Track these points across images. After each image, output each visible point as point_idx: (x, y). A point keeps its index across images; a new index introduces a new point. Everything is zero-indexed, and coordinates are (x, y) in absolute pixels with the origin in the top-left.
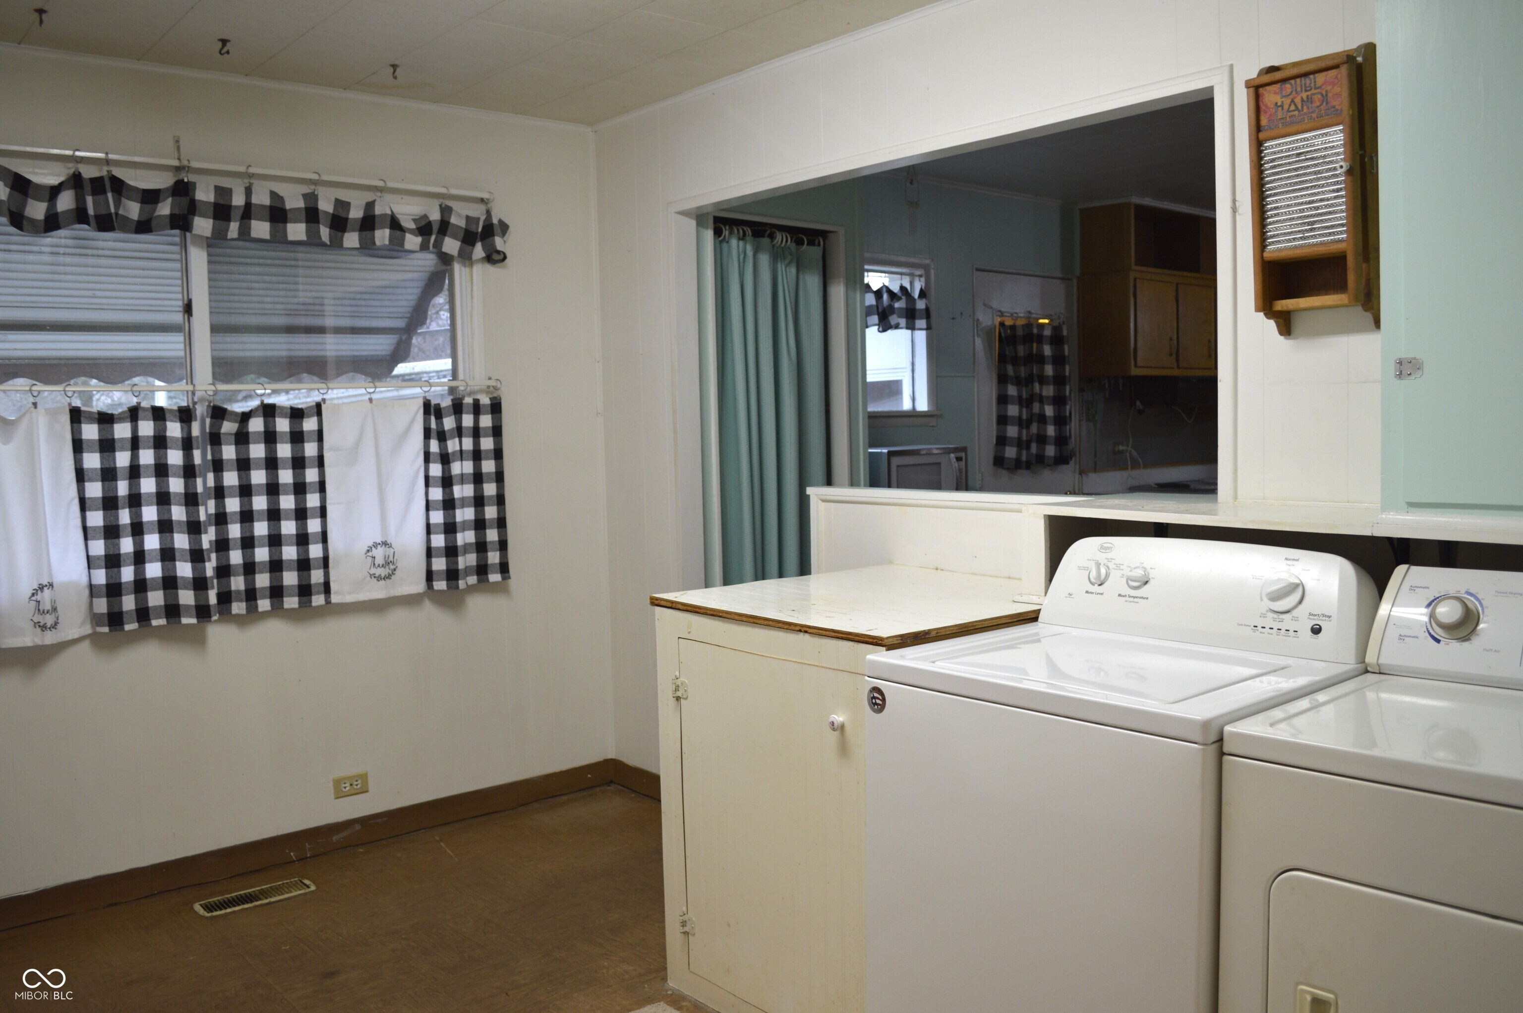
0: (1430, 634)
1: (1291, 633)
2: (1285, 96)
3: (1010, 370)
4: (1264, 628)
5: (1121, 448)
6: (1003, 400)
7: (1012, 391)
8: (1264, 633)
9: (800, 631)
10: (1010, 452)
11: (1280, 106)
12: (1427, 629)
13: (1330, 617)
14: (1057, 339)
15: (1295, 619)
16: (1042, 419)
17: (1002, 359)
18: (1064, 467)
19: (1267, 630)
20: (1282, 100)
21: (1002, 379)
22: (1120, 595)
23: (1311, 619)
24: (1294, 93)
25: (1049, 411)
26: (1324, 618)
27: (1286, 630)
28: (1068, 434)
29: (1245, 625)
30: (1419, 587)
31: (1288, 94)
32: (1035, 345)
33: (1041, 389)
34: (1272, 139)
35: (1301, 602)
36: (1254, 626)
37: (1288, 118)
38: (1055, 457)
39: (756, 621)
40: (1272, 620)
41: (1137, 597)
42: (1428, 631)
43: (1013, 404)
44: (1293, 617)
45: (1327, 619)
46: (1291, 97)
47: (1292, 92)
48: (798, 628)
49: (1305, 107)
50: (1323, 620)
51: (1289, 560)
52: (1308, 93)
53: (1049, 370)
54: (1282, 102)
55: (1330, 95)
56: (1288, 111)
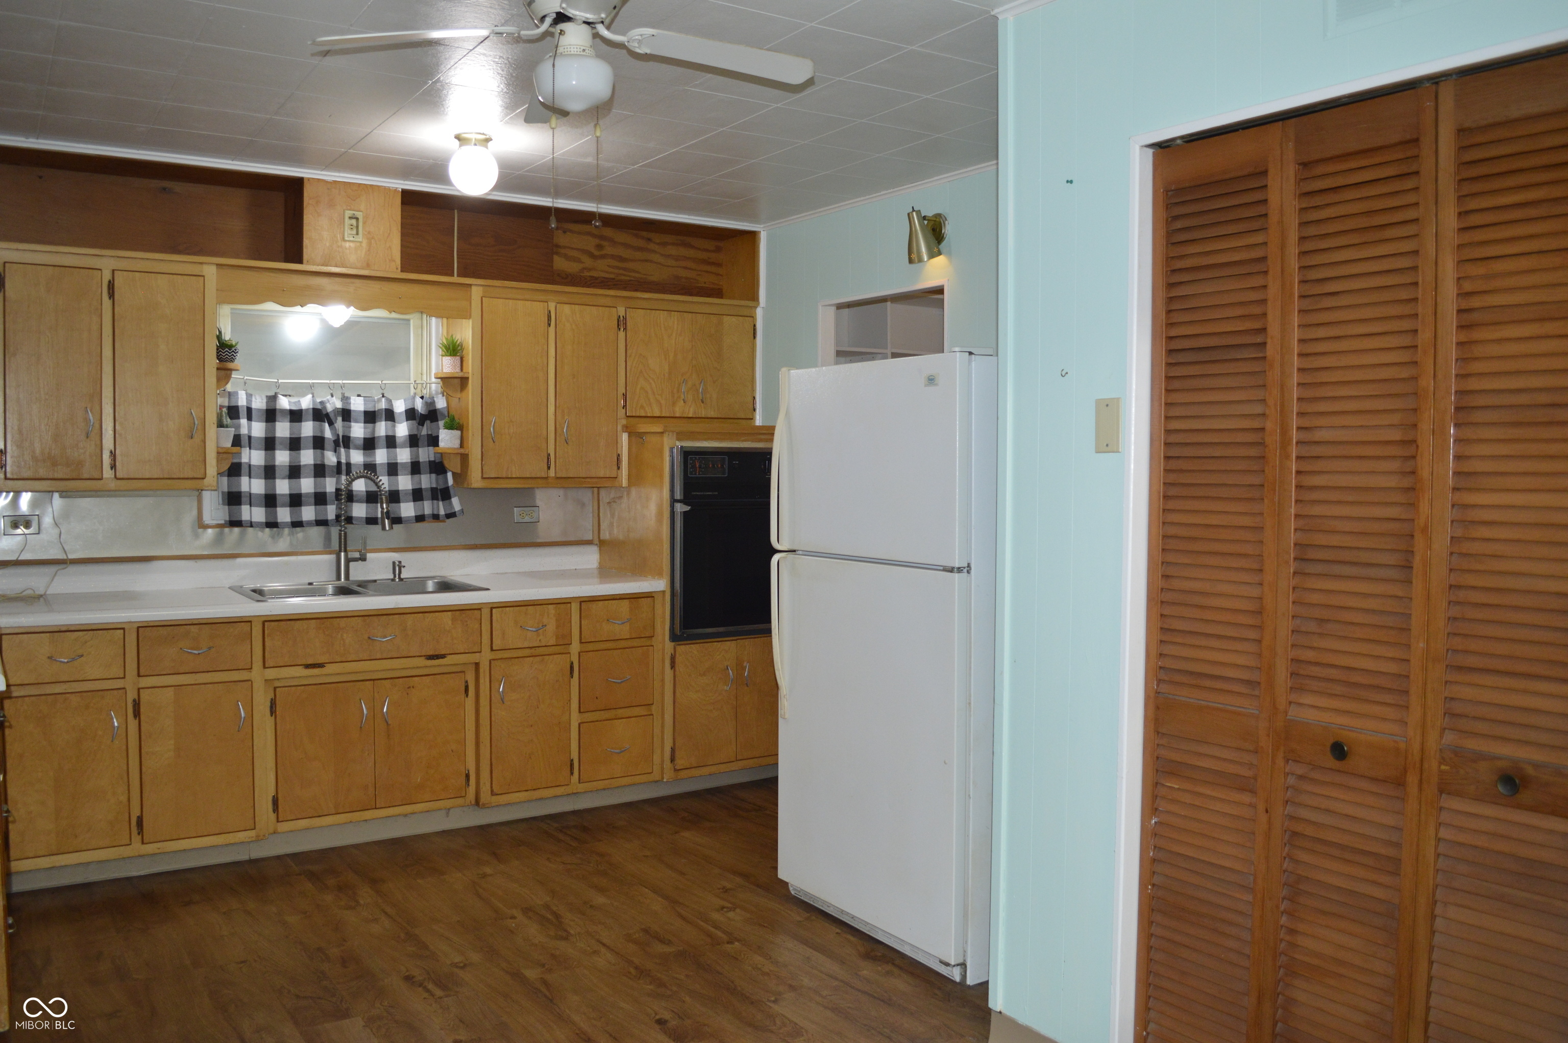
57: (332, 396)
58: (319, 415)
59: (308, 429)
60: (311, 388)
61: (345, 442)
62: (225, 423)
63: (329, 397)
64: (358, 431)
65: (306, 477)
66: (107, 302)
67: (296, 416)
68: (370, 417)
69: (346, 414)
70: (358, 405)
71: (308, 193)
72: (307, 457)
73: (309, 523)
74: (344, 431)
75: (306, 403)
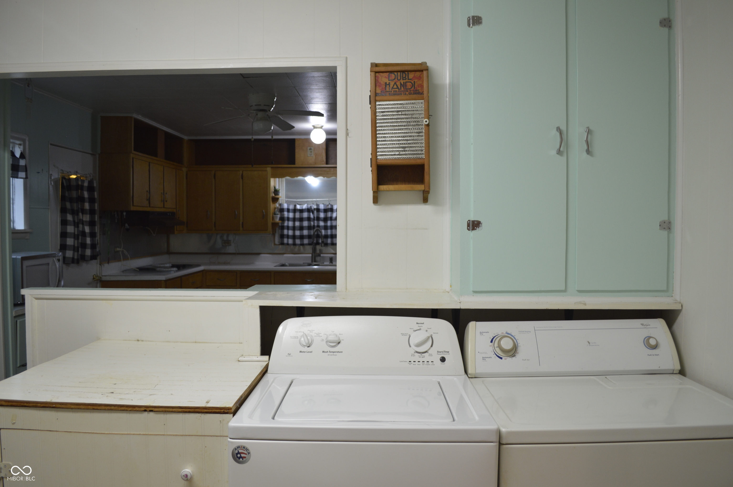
0: (496, 355)
1: (430, 363)
2: (391, 80)
3: (68, 205)
4: (415, 362)
5: (118, 249)
6: (64, 223)
7: (70, 217)
8: (415, 365)
9: (145, 411)
10: (69, 254)
11: (388, 85)
12: (495, 353)
13: (448, 352)
14: (91, 189)
15: (431, 355)
16: (83, 234)
17: (63, 198)
18: (94, 262)
19: (417, 363)
20: (389, 82)
21: (63, 211)
22: (323, 352)
23: (439, 354)
24: (396, 79)
25: (87, 229)
26: (445, 353)
27: (427, 362)
28: (97, 243)
29: (404, 361)
30: (484, 332)
31: (393, 79)
32: (80, 191)
33: (83, 217)
34: (383, 101)
35: (432, 346)
36: (409, 362)
37: (392, 92)
38: (91, 256)
39: (95, 407)
40: (418, 357)
41: (335, 352)
42: (495, 354)
43: (70, 225)
44: (429, 354)
45: (447, 353)
46: (394, 81)
47: (395, 79)
48: (143, 409)
49: (402, 88)
50: (445, 354)
51: (419, 324)
52: (405, 81)
53: (87, 206)
54: (389, 83)
55: (416, 84)
56: (393, 88)
57: (313, 204)
58: (309, 210)
59: (305, 215)
60: (306, 202)
61: (318, 219)
62: (276, 213)
63: (312, 205)
64: (322, 215)
65: (305, 230)
66: (241, 180)
67: (301, 211)
68: (326, 211)
69: (318, 210)
70: (322, 207)
71: (297, 143)
72: (305, 224)
73: (306, 244)
74: (317, 216)
75: (305, 207)
